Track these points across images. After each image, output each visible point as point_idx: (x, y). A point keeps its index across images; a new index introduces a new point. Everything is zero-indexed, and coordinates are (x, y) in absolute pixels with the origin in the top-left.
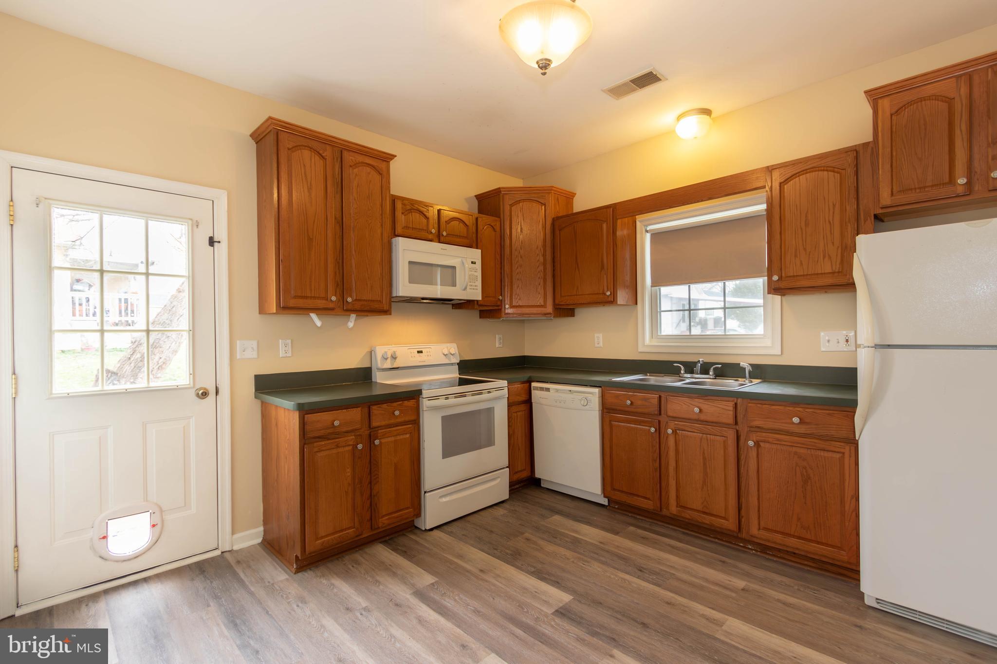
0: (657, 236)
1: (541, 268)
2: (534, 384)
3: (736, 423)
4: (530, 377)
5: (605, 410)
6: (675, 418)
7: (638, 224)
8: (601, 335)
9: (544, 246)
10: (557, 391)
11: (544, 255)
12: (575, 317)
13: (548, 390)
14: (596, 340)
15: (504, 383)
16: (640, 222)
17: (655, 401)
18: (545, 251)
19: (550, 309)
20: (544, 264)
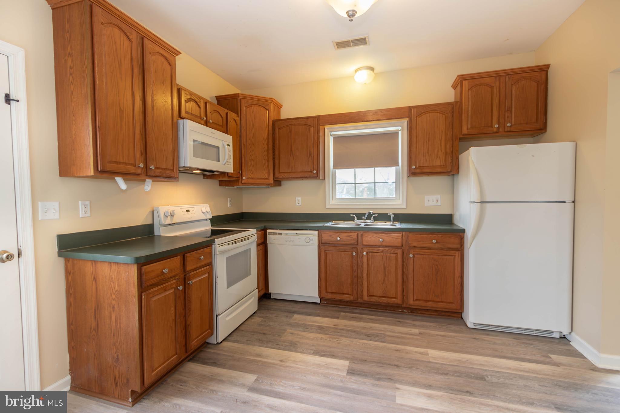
0: (338, 139)
1: (266, 153)
2: (268, 231)
3: (402, 246)
4: (265, 226)
5: (321, 245)
6: (366, 246)
7: (326, 130)
8: (300, 198)
9: (268, 139)
10: (287, 234)
11: (268, 145)
12: (282, 187)
13: (280, 234)
14: (297, 201)
15: (254, 231)
16: (327, 129)
17: (355, 237)
18: (268, 142)
19: (271, 181)
20: (268, 150)
